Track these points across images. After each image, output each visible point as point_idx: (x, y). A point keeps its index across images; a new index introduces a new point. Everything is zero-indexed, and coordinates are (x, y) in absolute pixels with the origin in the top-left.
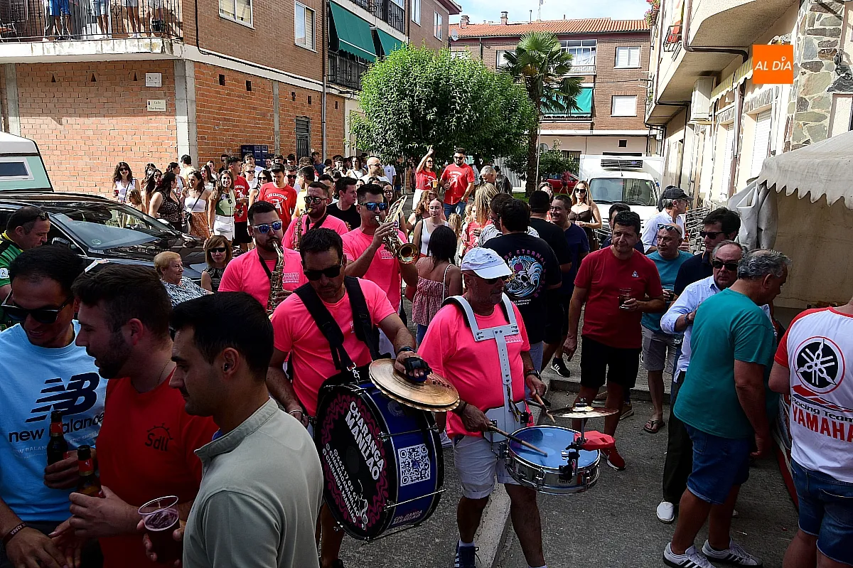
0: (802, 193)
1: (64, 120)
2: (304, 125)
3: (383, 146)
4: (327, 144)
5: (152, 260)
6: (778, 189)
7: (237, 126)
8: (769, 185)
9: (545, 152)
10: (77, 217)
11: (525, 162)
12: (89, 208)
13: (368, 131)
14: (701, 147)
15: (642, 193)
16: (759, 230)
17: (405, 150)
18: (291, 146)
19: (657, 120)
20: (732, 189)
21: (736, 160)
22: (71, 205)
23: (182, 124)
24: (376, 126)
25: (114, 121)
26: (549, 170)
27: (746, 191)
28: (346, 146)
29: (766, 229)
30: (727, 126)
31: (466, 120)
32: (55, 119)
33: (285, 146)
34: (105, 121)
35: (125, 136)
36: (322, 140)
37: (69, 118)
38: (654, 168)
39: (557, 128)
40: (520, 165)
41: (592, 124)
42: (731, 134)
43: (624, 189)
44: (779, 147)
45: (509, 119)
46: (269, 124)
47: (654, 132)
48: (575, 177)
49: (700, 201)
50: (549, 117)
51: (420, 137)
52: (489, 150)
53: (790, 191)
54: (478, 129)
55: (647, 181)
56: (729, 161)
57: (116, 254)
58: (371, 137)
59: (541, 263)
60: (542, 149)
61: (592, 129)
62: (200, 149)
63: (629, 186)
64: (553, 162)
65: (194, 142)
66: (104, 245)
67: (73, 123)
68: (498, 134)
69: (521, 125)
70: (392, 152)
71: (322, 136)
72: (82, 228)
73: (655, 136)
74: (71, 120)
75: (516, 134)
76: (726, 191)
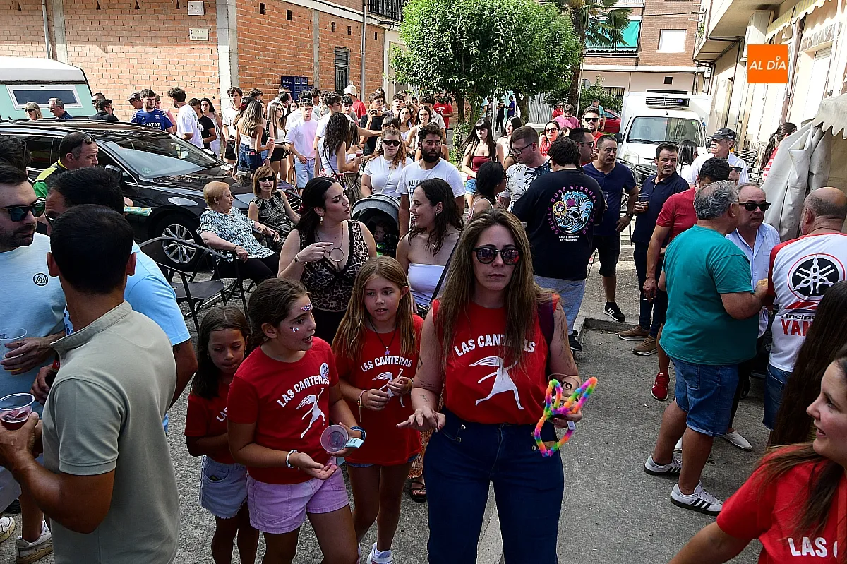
1: (109, 48)
2: (343, 56)
3: (423, 80)
4: (366, 76)
5: (201, 190)
6: (835, 132)
7: (278, 57)
8: (825, 128)
9: (587, 88)
10: (126, 146)
13: (409, 64)
15: (688, 132)
16: (811, 173)
18: (330, 77)
19: (707, 56)
21: (789, 100)
23: (224, 53)
24: (417, 59)
25: (158, 49)
28: (385, 79)
29: (818, 173)
31: (508, 53)
32: (100, 47)
33: (324, 78)
34: (149, 49)
35: (168, 66)
36: (361, 71)
37: (114, 47)
38: (701, 107)
39: (601, 63)
41: (638, 59)
43: (668, 129)
44: (836, 87)
45: (553, 54)
46: (308, 55)
47: (702, 69)
48: (619, 116)
49: (747, 143)
50: (593, 51)
51: (460, 72)
54: (522, 63)
55: (693, 120)
57: (163, 182)
59: (592, 201)
60: (584, 85)
61: (637, 64)
62: (242, 80)
63: (674, 125)
65: (236, 73)
66: (153, 173)
67: (119, 53)
68: (540, 69)
69: (564, 60)
71: (361, 68)
72: (131, 156)
74: (117, 48)
75: (560, 69)
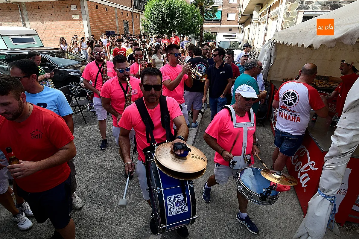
0: (285, 43)
1: (45, 22)
2: (126, 24)
3: (153, 31)
4: (135, 30)
6: (278, 42)
7: (104, 24)
8: (275, 41)
10: (53, 56)
11: (199, 36)
12: (57, 53)
13: (148, 25)
14: (255, 30)
15: (236, 46)
16: (271, 56)
17: (160, 32)
19: (242, 21)
20: (264, 44)
21: (266, 34)
22: (51, 52)
23: (85, 24)
24: (150, 23)
25: (62, 22)
26: (207, 39)
27: (268, 43)
28: (141, 30)
29: (273, 56)
30: (264, 23)
31: (180, 21)
32: (41, 22)
33: (121, 31)
34: (59, 22)
35: (66, 28)
37: (46, 22)
38: (240, 38)
39: (210, 25)
40: (198, 37)
41: (221, 23)
42: (265, 25)
43: (230, 45)
44: (279, 29)
45: (194, 21)
46: (114, 23)
48: (215, 41)
49: (254, 48)
50: (207, 21)
51: (165, 27)
52: (187, 32)
53: (281, 43)
54: (184, 24)
55: (238, 42)
56: (263, 34)
57: (67, 68)
58: (149, 27)
59: (206, 67)
60: (205, 32)
61: (221, 25)
62: (92, 32)
63: (232, 44)
64: (208, 36)
65: (90, 30)
66: (63, 65)
67: (48, 24)
68: (190, 26)
69: (198, 23)
70: (156, 33)
71: (133, 28)
72: (55, 59)
73: (241, 27)
74: (47, 22)
75: (196, 26)
76: (262, 45)
